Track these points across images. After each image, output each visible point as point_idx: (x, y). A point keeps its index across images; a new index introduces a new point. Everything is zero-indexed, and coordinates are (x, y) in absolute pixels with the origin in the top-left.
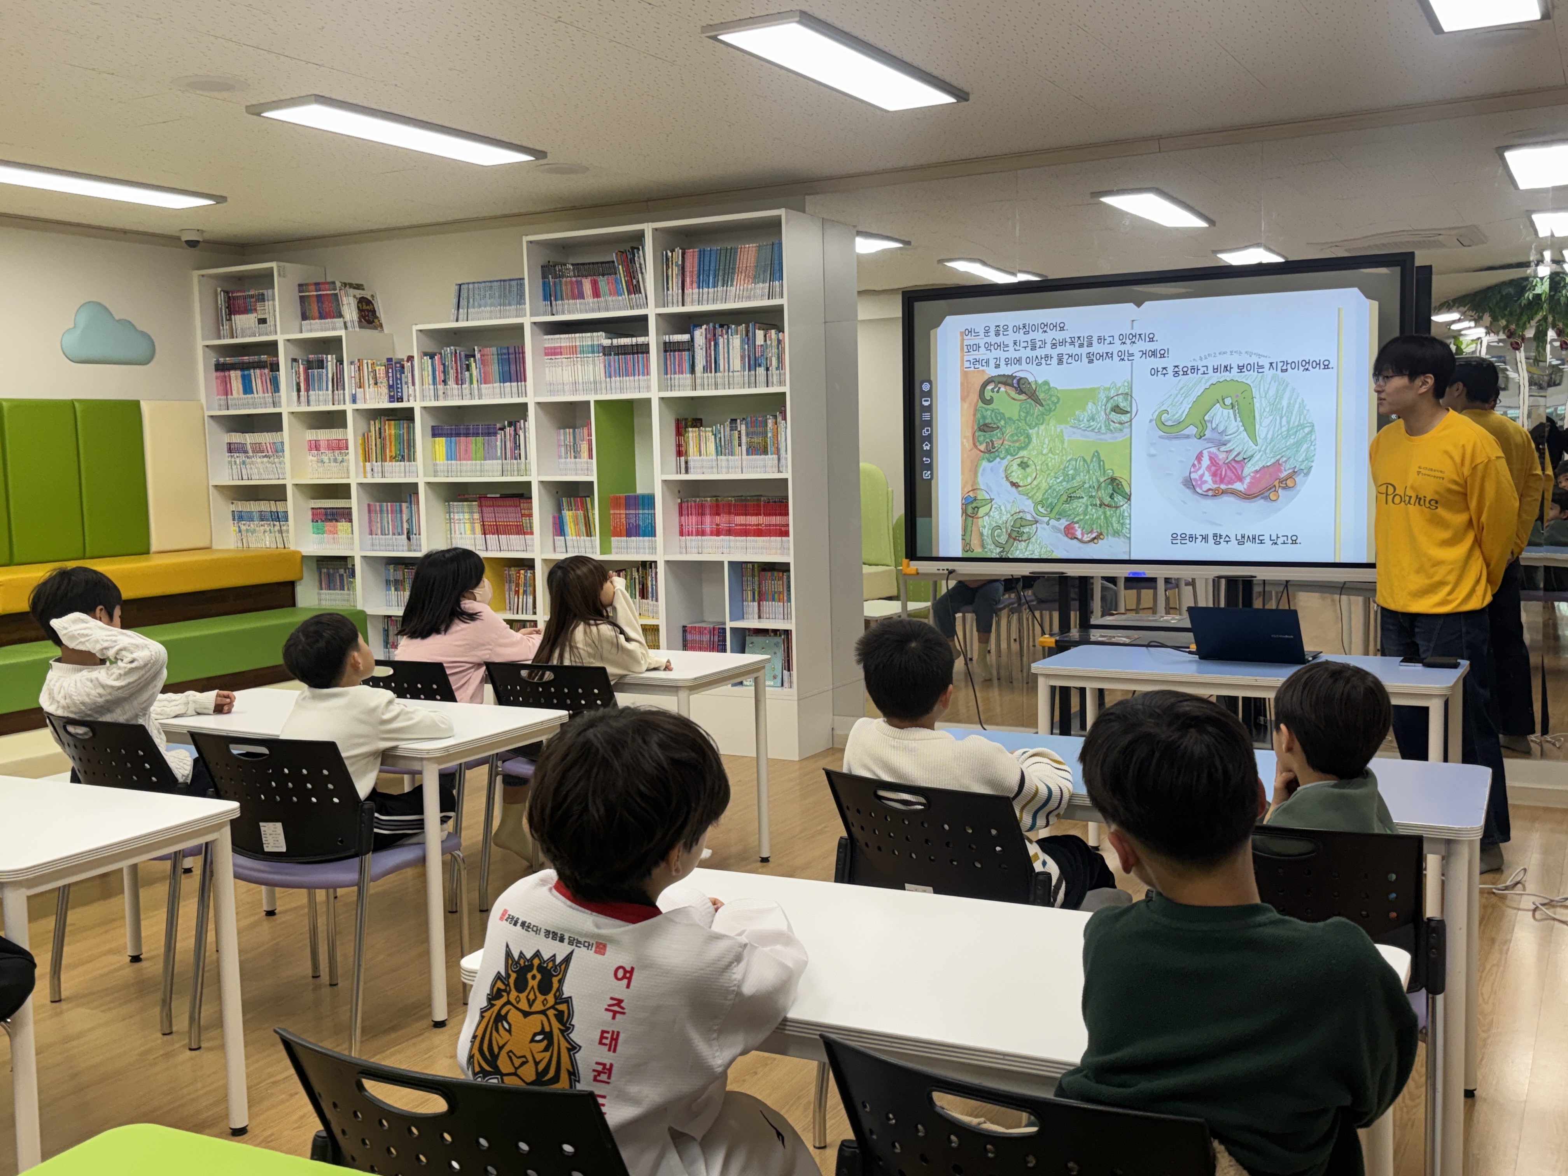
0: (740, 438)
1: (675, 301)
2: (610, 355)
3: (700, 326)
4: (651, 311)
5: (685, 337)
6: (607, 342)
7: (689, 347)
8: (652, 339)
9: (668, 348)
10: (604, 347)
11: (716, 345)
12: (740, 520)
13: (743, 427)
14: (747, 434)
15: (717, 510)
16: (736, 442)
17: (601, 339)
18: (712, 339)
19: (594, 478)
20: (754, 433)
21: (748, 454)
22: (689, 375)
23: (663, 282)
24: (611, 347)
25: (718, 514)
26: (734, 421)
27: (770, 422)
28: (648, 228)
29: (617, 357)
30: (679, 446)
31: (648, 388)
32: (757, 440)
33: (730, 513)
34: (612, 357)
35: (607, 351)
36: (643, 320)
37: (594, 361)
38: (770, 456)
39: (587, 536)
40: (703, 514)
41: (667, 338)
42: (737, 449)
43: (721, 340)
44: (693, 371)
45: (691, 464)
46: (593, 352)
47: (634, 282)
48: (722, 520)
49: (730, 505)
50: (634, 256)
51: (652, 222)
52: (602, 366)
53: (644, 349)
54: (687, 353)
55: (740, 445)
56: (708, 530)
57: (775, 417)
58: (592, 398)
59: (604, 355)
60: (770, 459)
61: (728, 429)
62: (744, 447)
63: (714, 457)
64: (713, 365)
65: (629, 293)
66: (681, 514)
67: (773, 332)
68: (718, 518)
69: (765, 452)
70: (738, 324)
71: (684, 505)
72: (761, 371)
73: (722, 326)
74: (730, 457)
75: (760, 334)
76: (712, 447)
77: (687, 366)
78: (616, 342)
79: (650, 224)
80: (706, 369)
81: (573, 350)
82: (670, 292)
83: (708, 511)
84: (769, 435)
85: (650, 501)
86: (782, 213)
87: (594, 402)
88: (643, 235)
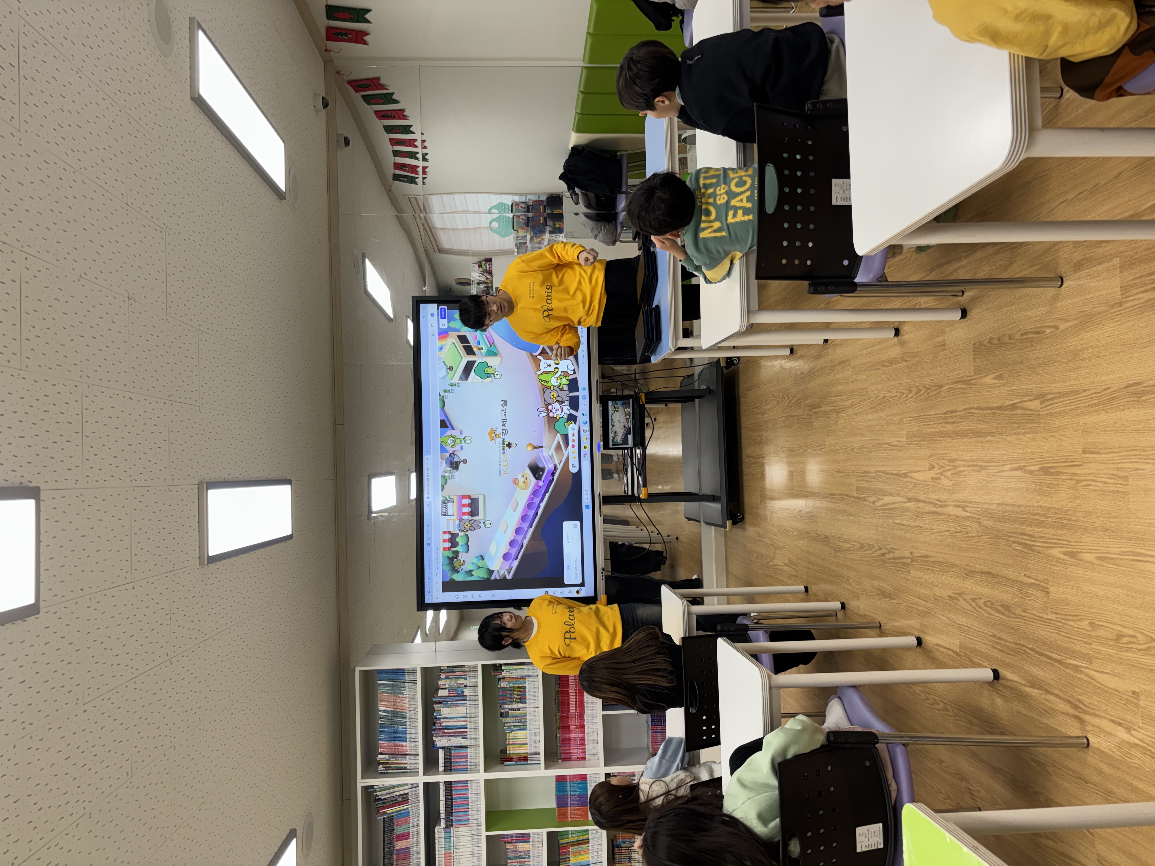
0: (514, 709)
1: (414, 762)
2: (452, 820)
3: (434, 741)
4: (421, 779)
5: (441, 753)
6: (443, 823)
7: (448, 750)
8: (441, 778)
9: (448, 769)
10: (447, 826)
11: (447, 728)
12: (572, 709)
13: (506, 706)
14: (511, 703)
15: (566, 728)
16: (517, 712)
17: (439, 830)
18: (444, 731)
19: (544, 831)
20: (511, 696)
21: (525, 702)
22: (469, 750)
23: (401, 771)
24: (447, 820)
25: (569, 727)
26: (502, 715)
27: (503, 684)
28: (362, 783)
29: (454, 814)
30: (520, 759)
31: (477, 781)
32: (515, 695)
33: (568, 717)
34: (454, 818)
35: (449, 824)
36: (426, 785)
37: (456, 837)
38: (527, 685)
39: (588, 843)
40: (569, 740)
41: (441, 769)
42: (522, 711)
43: (444, 724)
44: (466, 747)
45: (533, 751)
46: (450, 837)
47: (399, 799)
48: (573, 723)
49: (562, 717)
50: (380, 799)
51: (356, 779)
52: (460, 829)
53: (449, 785)
54: (452, 752)
55: (519, 709)
56: (581, 735)
57: (500, 679)
58: (484, 834)
59: (452, 825)
60: (529, 684)
61: (507, 720)
62: (521, 706)
63: (527, 732)
64: (461, 731)
65: (406, 804)
66: (570, 759)
67: (440, 683)
68: (572, 727)
69: (524, 688)
70: (434, 710)
71: (563, 756)
72: (467, 691)
73: (434, 724)
74: (528, 718)
75: (441, 693)
76: (520, 734)
77: (462, 751)
78: (443, 815)
79: (358, 781)
80: (465, 737)
81: (448, 856)
82: (408, 766)
83: (567, 736)
84: (512, 685)
85: (560, 780)
86: (358, 669)
87: (487, 830)
88: (366, 788)
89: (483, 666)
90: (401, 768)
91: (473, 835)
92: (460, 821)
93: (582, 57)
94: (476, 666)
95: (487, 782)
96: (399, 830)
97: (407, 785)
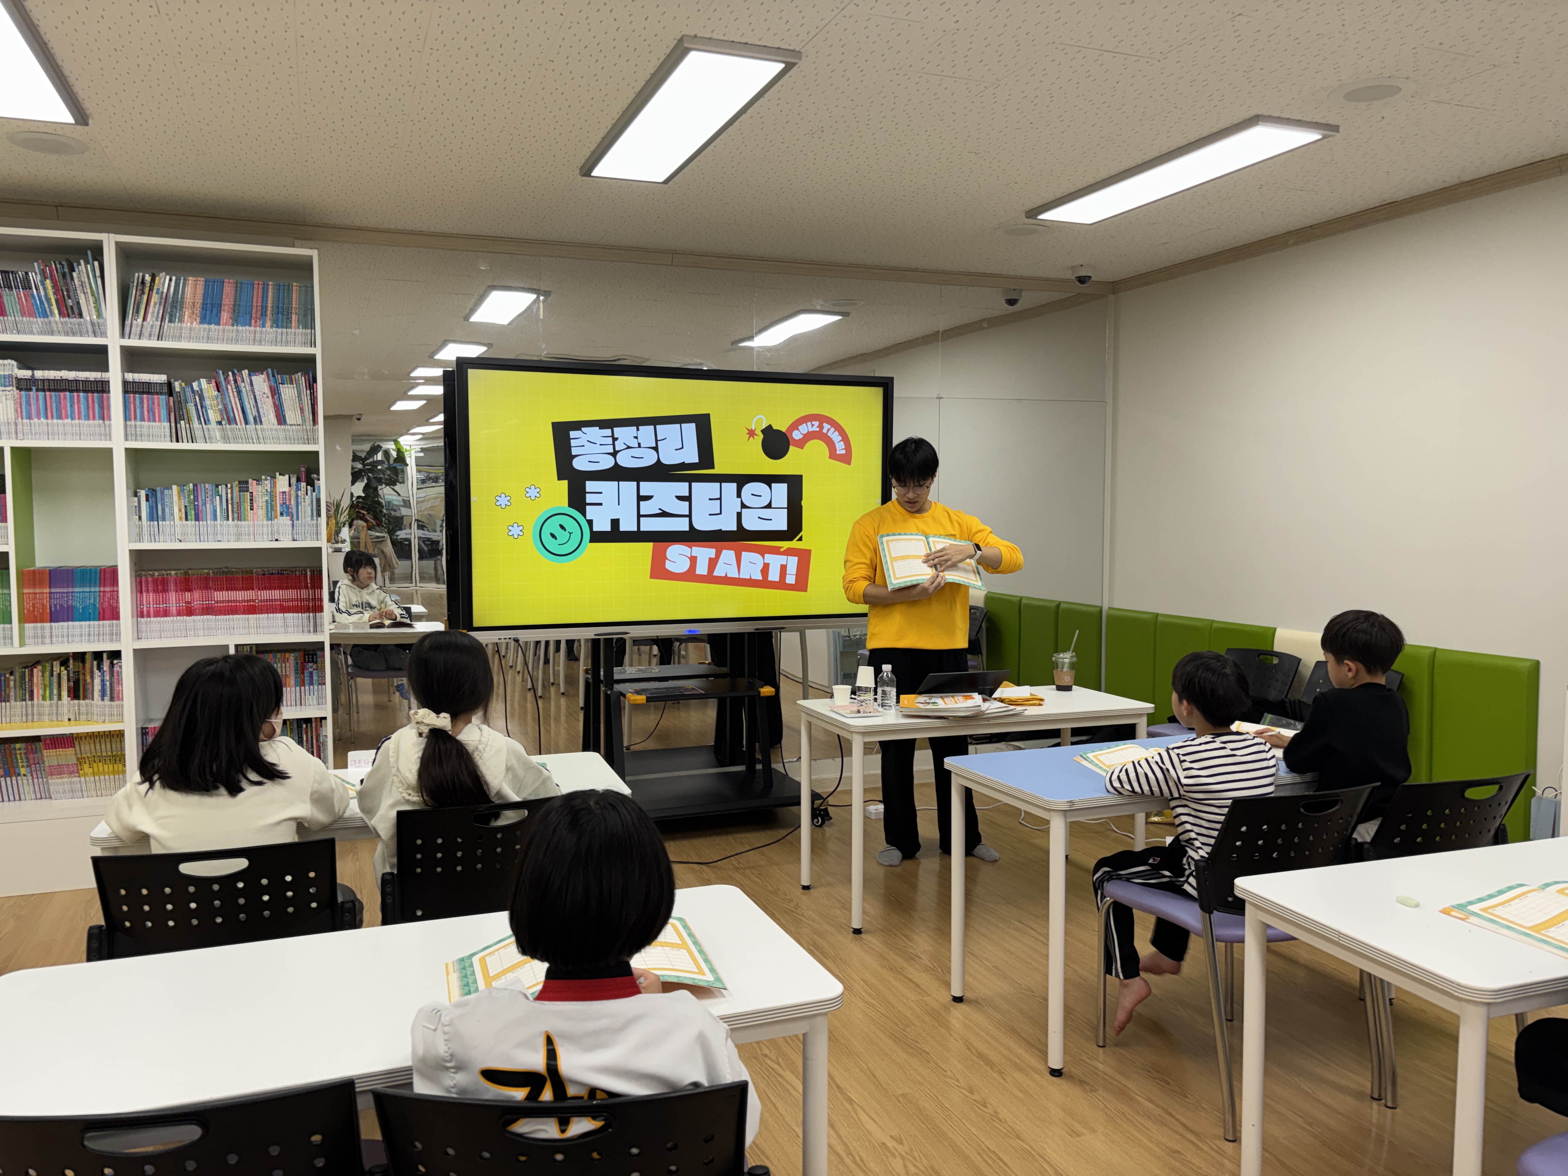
2: (30, 390)
4: (114, 343)
5: (161, 378)
6: (26, 374)
8: (115, 375)
9: (128, 388)
10: (19, 380)
12: (221, 596)
15: (186, 585)
19: (10, 547)
22: (163, 424)
23: (130, 310)
24: (33, 381)
25: (188, 590)
26: (211, 479)
28: (109, 242)
29: (41, 394)
31: (109, 436)
33: (207, 588)
34: (33, 394)
35: (23, 385)
36: (102, 351)
40: (165, 590)
41: (130, 377)
45: (159, 531)
47: (72, 303)
48: (196, 597)
49: (206, 579)
50: (72, 270)
51: (116, 233)
52: (11, 404)
53: (102, 387)
54: (162, 397)
55: (215, 508)
58: (7, 444)
59: (19, 389)
61: (206, 490)
65: (61, 314)
66: (140, 591)
68: (188, 595)
71: (146, 580)
74: (207, 523)
78: (39, 374)
79: (112, 235)
82: (136, 321)
83: (172, 586)
85: (109, 575)
86: (314, 254)
87: (13, 449)
88: (95, 247)
89: (317, 453)
92: (29, 404)
94: (315, 441)
95: (108, 453)
97: (99, 315)
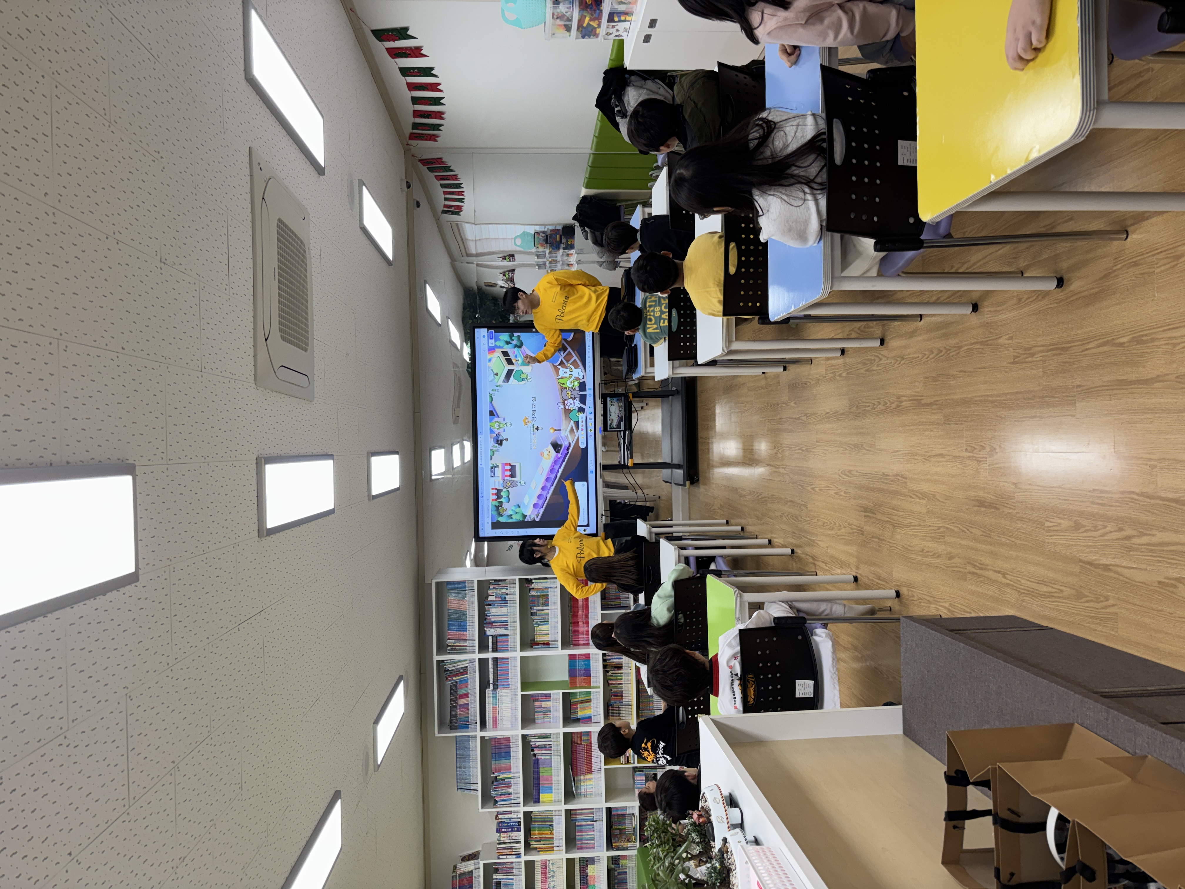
0: (540, 610)
1: (472, 645)
3: (485, 631)
4: (477, 656)
5: (490, 639)
6: (491, 686)
7: (495, 637)
8: (490, 655)
9: (495, 650)
10: (494, 688)
11: (494, 622)
12: (580, 610)
13: (535, 608)
14: (539, 606)
15: (576, 623)
16: (543, 612)
17: (489, 692)
18: (492, 624)
19: (561, 692)
20: (538, 602)
21: (548, 606)
22: (509, 637)
23: (462, 651)
24: (494, 684)
25: (578, 622)
26: (532, 614)
27: (533, 593)
28: (436, 658)
29: (499, 681)
30: (544, 644)
31: (515, 658)
32: (541, 600)
33: (577, 616)
34: (499, 684)
35: (496, 687)
36: (480, 660)
37: (500, 695)
38: (549, 594)
39: (591, 701)
40: (578, 631)
41: (490, 649)
42: (546, 611)
43: (492, 620)
44: (507, 635)
45: (553, 639)
46: (496, 697)
47: (462, 671)
48: (581, 620)
49: (573, 616)
50: (448, 670)
52: (504, 691)
53: (495, 660)
54: (498, 638)
55: (543, 610)
56: (586, 628)
57: (530, 589)
58: (520, 693)
59: (497, 688)
60: (551, 593)
61: (536, 617)
62: (545, 608)
63: (549, 626)
64: (504, 624)
65: (467, 674)
66: (578, 645)
67: (489, 592)
68: (580, 623)
69: (547, 596)
70: (485, 610)
71: (574, 642)
72: (508, 598)
73: (486, 619)
74: (550, 616)
75: (490, 598)
76: (544, 627)
77: (504, 638)
78: (491, 681)
79: (434, 657)
80: (506, 629)
81: (494, 709)
82: (468, 648)
83: (576, 629)
84: (539, 594)
85: (572, 657)
86: (434, 581)
87: (522, 691)
88: (439, 662)
89: (519, 579)
90: (463, 649)
91: (512, 695)
92: (503, 685)
93: (590, 146)
94: (514, 580)
95: (521, 657)
96: (461, 692)
97: (466, 660)
